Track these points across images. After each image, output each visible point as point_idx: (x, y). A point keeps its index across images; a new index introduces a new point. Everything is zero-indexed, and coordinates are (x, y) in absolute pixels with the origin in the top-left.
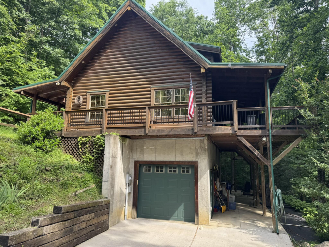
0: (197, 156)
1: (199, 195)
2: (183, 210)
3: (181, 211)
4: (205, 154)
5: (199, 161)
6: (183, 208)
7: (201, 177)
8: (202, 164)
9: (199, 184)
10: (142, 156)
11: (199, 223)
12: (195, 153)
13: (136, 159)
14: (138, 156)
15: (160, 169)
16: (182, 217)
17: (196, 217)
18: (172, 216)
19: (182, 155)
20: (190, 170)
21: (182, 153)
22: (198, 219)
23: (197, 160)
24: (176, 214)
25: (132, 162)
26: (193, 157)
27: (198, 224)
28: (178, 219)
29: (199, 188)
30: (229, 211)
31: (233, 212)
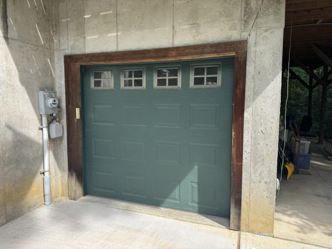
0: (246, 22)
1: (247, 149)
2: (196, 185)
3: (189, 185)
4: (276, 13)
5: (251, 41)
6: (196, 180)
7: (256, 94)
8: (260, 48)
9: (247, 115)
10: (81, 40)
11: (243, 227)
12: (238, 13)
13: (69, 52)
14: (71, 43)
15: (133, 79)
16: (193, 202)
17: (233, 211)
18: (166, 197)
19: (195, 25)
20: (219, 76)
21: (194, 20)
22: (239, 214)
23: (244, 36)
24: (176, 192)
25: (59, 59)
26: (233, 28)
27: (238, 229)
28: (182, 207)
29: (246, 126)
30: (298, 174)
31: (306, 174)
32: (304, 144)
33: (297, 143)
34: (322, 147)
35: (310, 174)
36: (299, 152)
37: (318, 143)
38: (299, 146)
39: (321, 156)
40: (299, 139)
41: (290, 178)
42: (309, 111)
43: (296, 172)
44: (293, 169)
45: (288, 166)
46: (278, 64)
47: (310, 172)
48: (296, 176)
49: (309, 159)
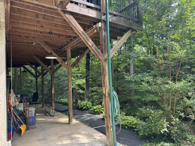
30: (29, 130)
31: (34, 128)
32: (31, 111)
33: (27, 111)
34: (43, 109)
35: (36, 128)
36: (28, 116)
37: (42, 107)
38: (29, 113)
39: (43, 114)
40: (28, 108)
41: (23, 135)
42: (37, 89)
43: (27, 129)
44: (25, 128)
45: (22, 127)
46: (2, 66)
47: (36, 126)
48: (28, 132)
49: (35, 119)
